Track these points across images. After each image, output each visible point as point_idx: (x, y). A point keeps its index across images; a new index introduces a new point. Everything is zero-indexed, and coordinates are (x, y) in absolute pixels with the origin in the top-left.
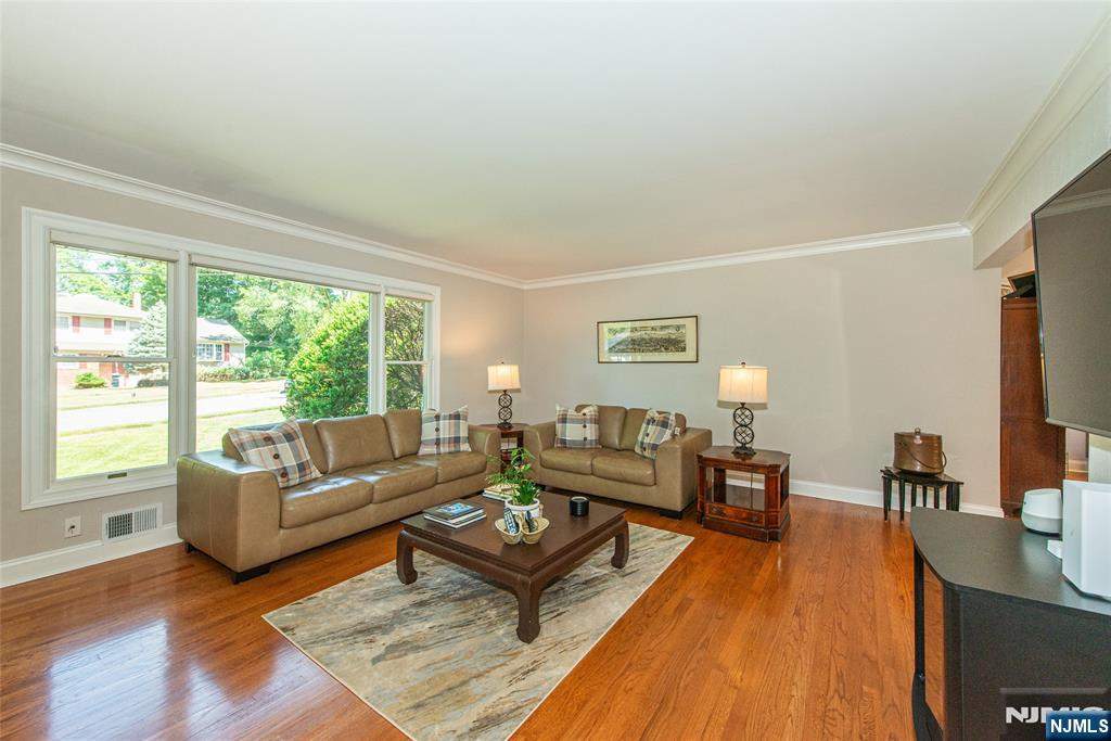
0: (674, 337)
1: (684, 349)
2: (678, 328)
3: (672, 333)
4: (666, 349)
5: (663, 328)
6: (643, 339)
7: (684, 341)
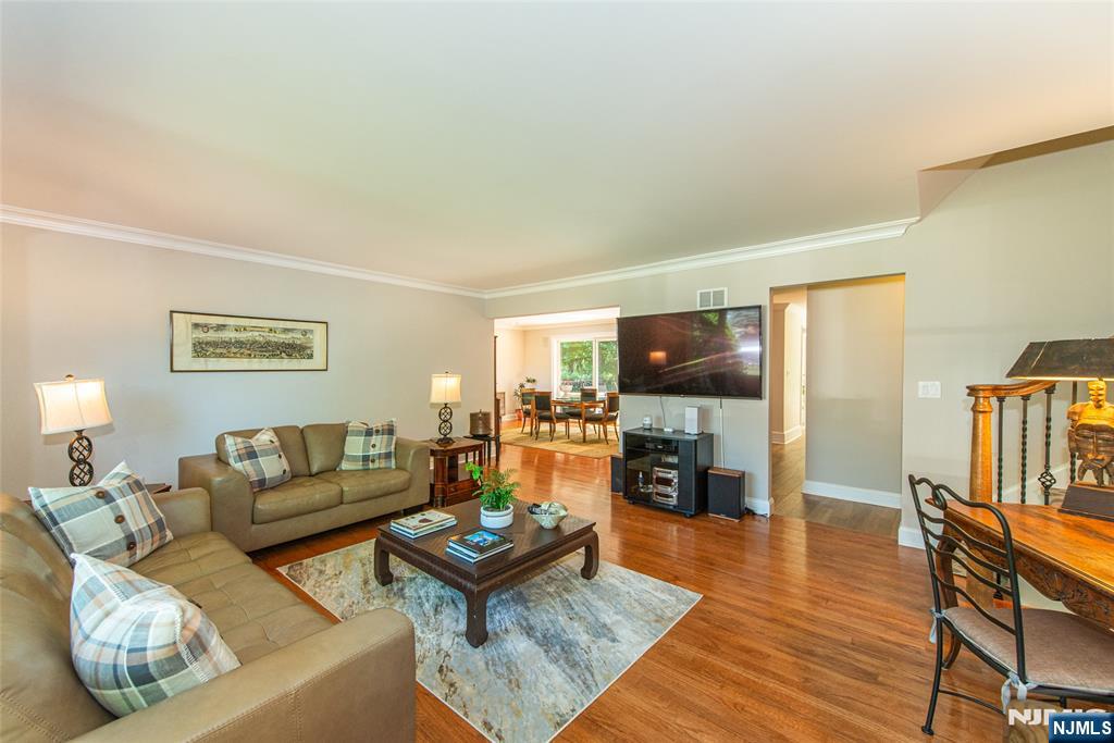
0: (299, 342)
1: (310, 356)
2: (305, 333)
3: (298, 338)
4: (290, 356)
5: (286, 330)
6: (255, 342)
7: (309, 348)
